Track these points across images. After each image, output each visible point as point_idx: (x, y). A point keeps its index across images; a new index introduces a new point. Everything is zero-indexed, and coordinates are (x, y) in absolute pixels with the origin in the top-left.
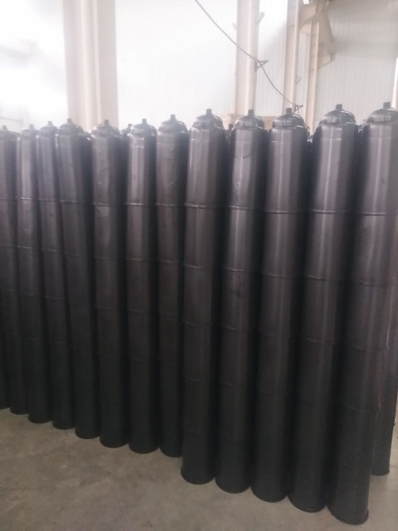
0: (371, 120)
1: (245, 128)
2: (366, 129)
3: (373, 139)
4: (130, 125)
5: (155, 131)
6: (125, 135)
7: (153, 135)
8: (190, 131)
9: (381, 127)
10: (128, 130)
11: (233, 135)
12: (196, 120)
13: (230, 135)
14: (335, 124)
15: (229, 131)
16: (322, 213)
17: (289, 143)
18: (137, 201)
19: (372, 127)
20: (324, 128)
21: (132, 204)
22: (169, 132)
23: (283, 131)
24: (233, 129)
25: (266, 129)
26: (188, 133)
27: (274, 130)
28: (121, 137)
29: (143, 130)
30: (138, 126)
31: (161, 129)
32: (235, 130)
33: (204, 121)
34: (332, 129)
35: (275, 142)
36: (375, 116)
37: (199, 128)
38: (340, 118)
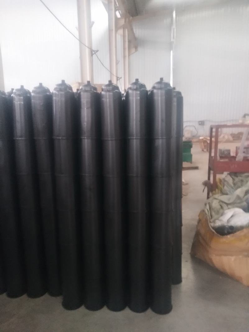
0: (154, 88)
1: (86, 91)
2: (152, 92)
3: (156, 98)
4: (13, 89)
5: (30, 93)
6: (10, 95)
7: (28, 95)
8: (53, 93)
9: (160, 91)
10: (12, 92)
11: (79, 95)
12: (55, 86)
13: (78, 95)
14: (136, 90)
15: (77, 93)
16: (133, 139)
17: (112, 100)
18: (21, 137)
19: (155, 91)
20: (130, 91)
21: (17, 139)
22: (39, 93)
23: (108, 93)
24: (79, 92)
25: (98, 92)
26: (51, 94)
27: (103, 93)
28: (7, 97)
29: (22, 92)
30: (17, 90)
31: (34, 92)
32: (80, 92)
33: (60, 87)
34: (134, 92)
35: (104, 99)
36: (156, 85)
37: (58, 91)
38: (138, 86)
